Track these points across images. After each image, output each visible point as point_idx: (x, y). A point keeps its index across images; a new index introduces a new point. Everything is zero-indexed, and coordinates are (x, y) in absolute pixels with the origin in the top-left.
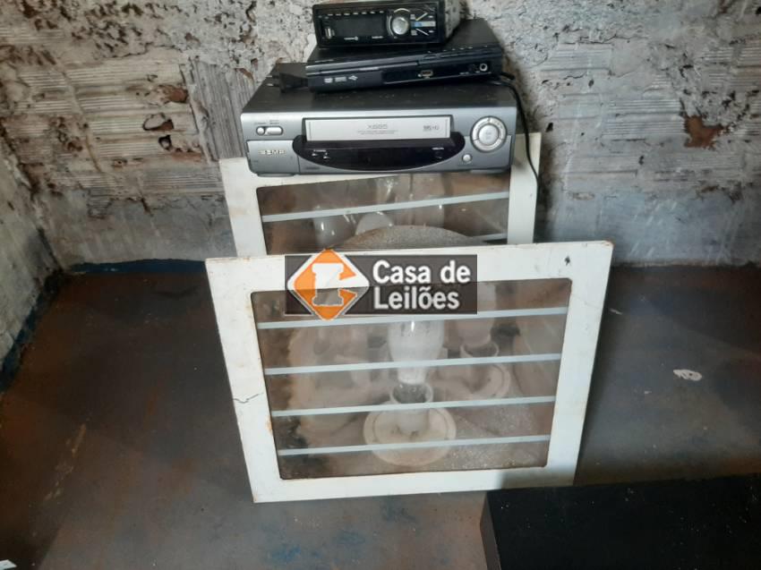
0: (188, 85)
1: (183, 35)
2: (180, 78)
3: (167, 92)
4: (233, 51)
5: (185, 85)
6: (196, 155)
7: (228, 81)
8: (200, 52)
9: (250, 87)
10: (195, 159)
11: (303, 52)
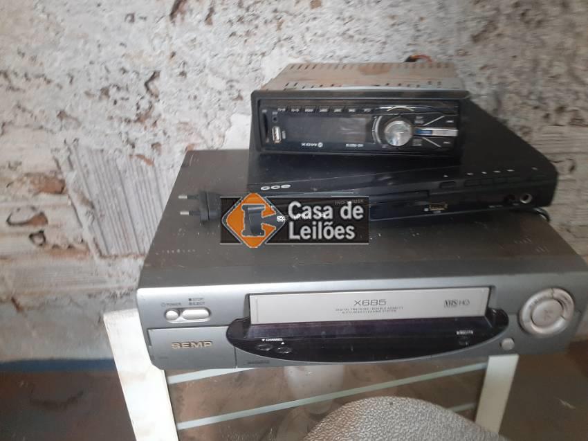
0: (65, 174)
1: (55, 114)
2: (53, 165)
3: (37, 182)
4: (127, 133)
5: (61, 173)
6: (79, 252)
7: (120, 168)
8: (79, 133)
9: (150, 174)
10: (79, 256)
11: (224, 137)
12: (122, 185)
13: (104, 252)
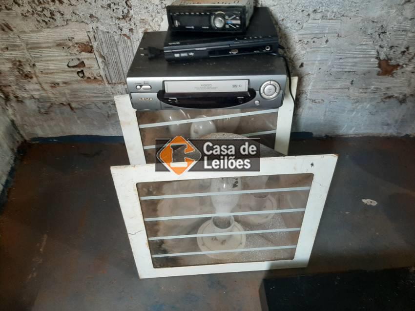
0: (93, 43)
1: (88, 16)
2: (87, 39)
3: (81, 47)
4: (119, 24)
5: (91, 43)
6: (99, 81)
7: (116, 41)
8: (99, 25)
9: (129, 44)
10: (99, 83)
11: (160, 25)
12: (117, 49)
13: (110, 82)
